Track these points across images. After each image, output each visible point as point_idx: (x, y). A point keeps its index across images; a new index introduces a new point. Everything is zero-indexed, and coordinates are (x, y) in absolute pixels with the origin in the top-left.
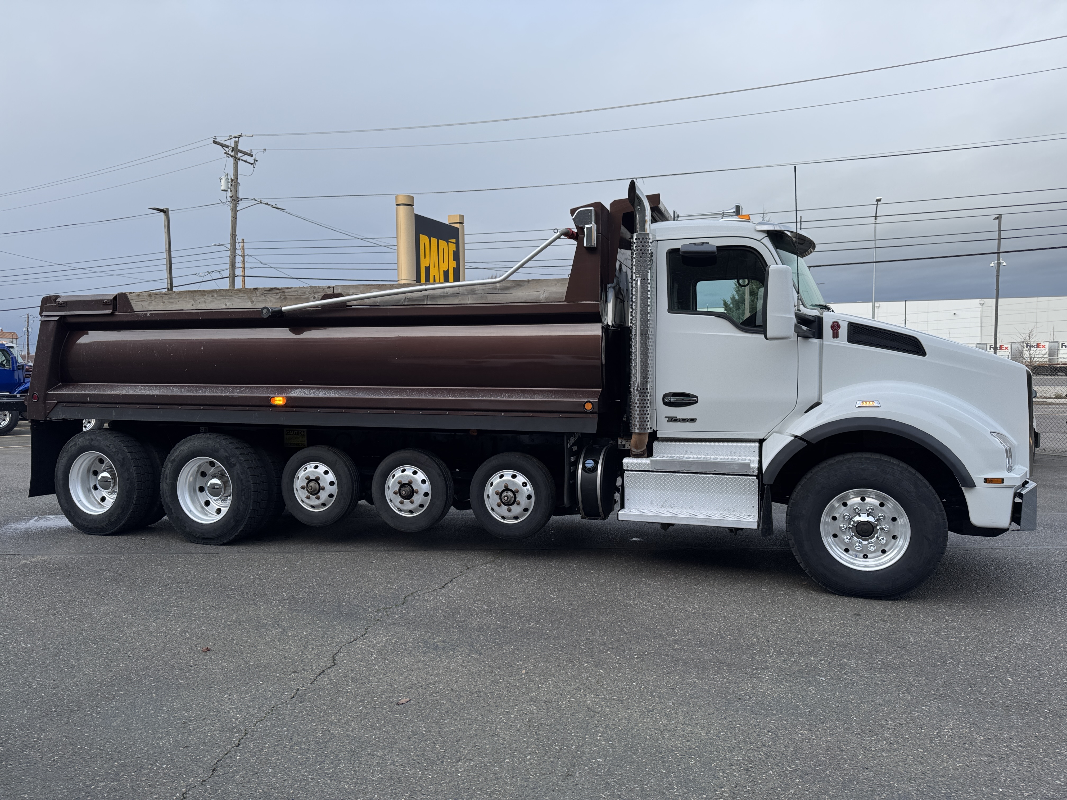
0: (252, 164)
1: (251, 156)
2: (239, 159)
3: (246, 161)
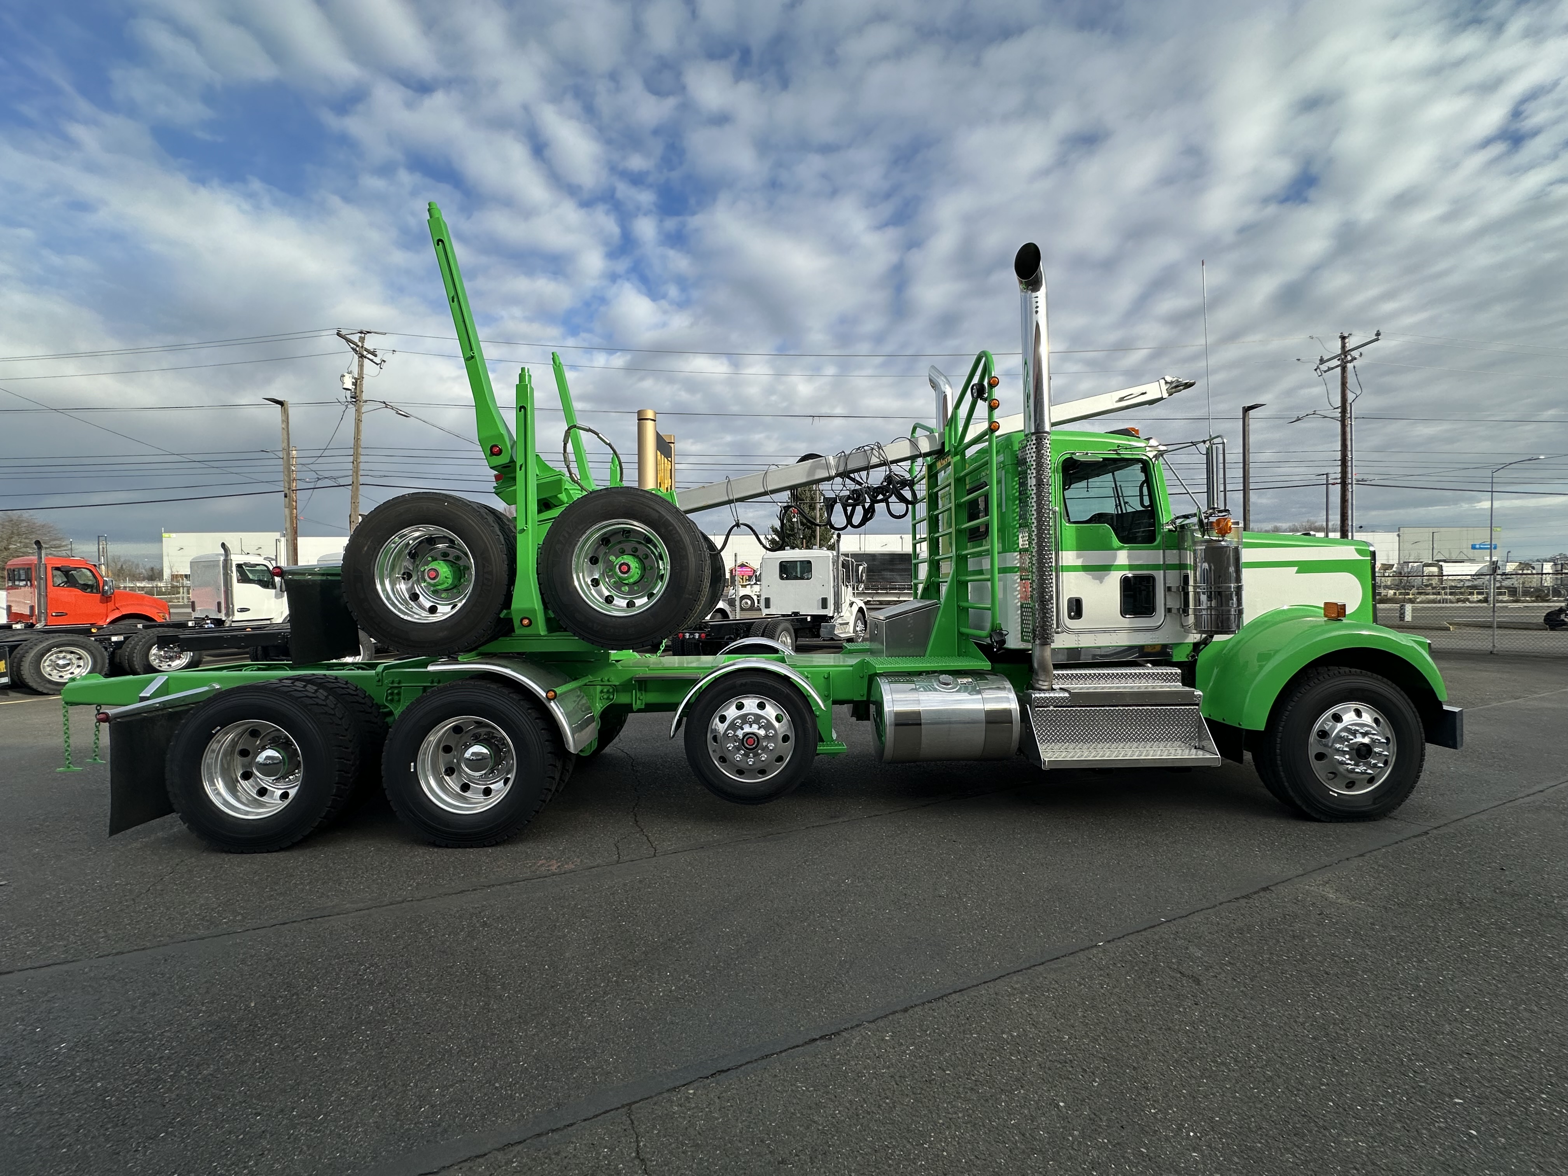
0: (377, 364)
1: (376, 356)
2: (366, 357)
3: (372, 360)
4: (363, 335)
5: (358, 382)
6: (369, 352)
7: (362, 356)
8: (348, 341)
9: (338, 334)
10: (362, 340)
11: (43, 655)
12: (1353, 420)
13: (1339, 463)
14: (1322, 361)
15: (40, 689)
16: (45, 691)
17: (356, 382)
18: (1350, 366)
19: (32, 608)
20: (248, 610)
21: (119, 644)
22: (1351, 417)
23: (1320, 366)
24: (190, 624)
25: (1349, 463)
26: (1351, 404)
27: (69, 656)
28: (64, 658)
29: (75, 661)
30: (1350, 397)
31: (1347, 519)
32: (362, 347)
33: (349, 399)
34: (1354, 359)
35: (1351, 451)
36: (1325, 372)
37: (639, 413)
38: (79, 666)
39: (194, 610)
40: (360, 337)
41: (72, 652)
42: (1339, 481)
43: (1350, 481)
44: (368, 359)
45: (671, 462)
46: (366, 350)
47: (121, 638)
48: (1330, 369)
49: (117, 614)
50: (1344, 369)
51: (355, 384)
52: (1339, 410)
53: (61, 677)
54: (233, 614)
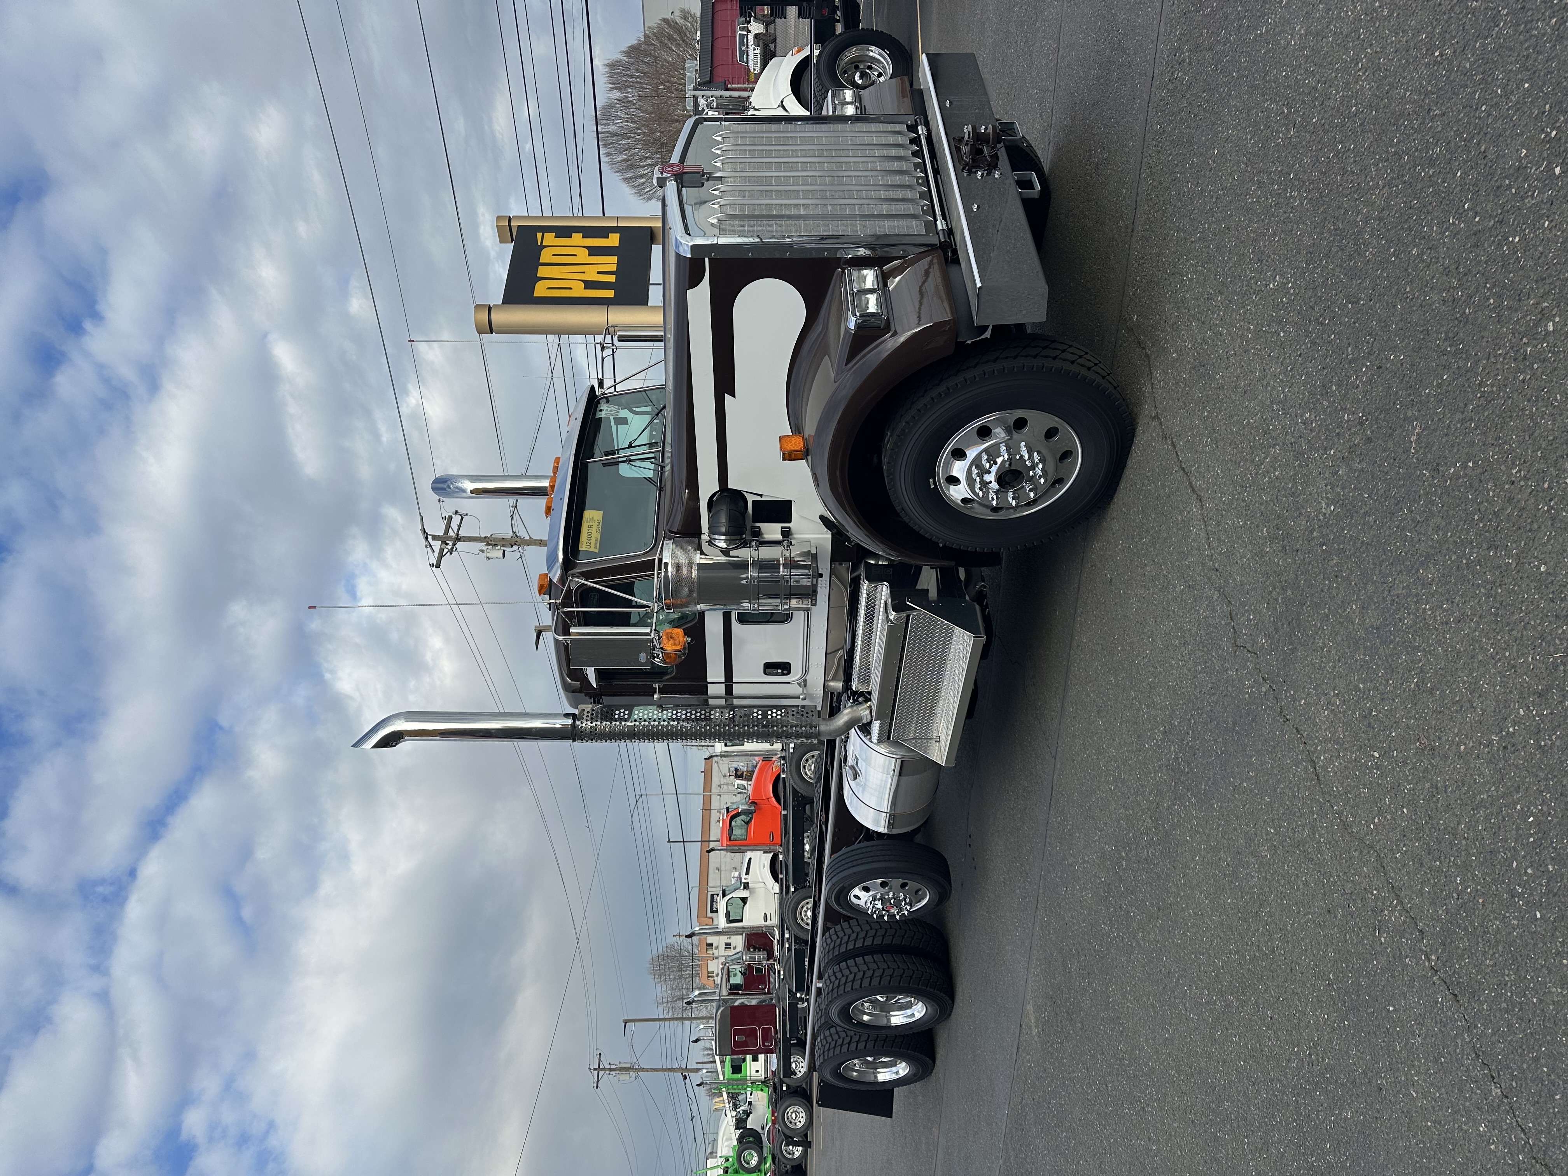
0: (462, 518)
1: (451, 518)
2: (457, 535)
3: (459, 526)
4: (430, 538)
5: (491, 542)
6: (448, 526)
7: (458, 539)
8: (441, 556)
9: (438, 566)
10: (435, 538)
32: (445, 538)
40: (433, 539)
44: (458, 530)
46: (447, 532)
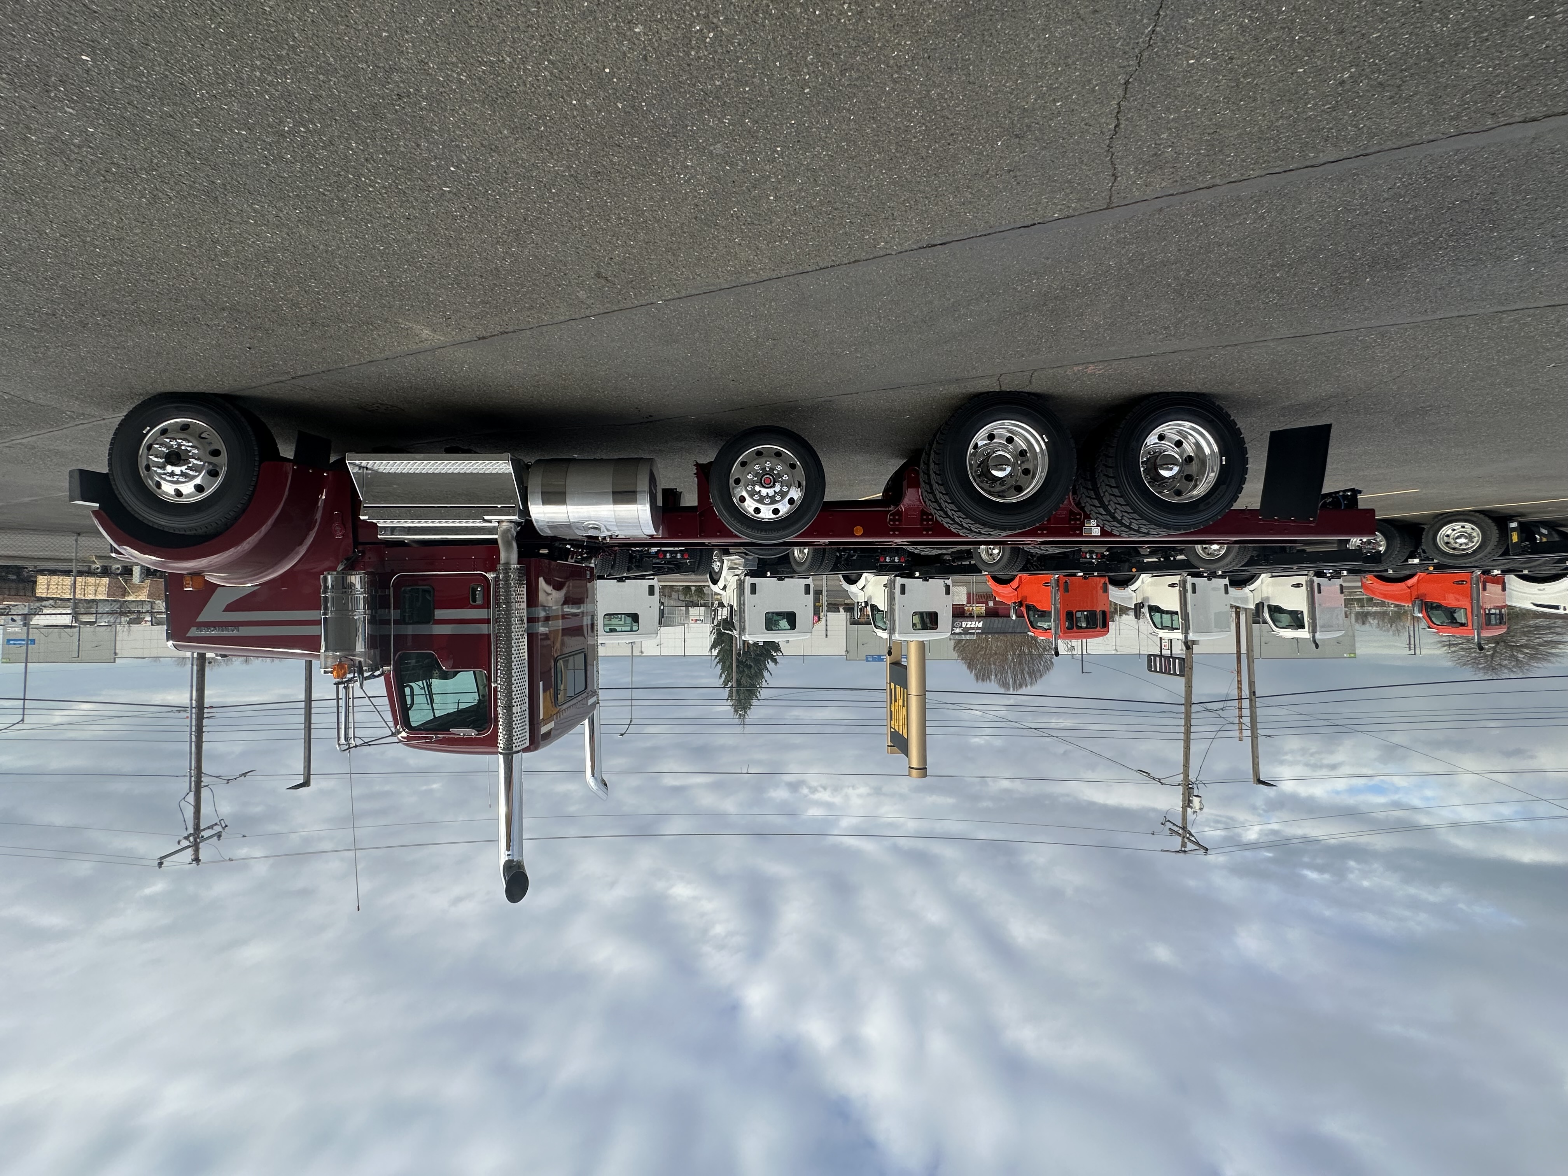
2: (1180, 827)
3: (1174, 824)
4: (1183, 849)
5: (1187, 803)
6: (1177, 833)
7: (1184, 828)
8: (1197, 844)
9: (1207, 849)
10: (1184, 845)
11: (1479, 547)
12: (188, 774)
13: (204, 729)
14: (219, 835)
15: (1482, 516)
16: (1477, 514)
17: (1188, 804)
18: (191, 831)
19: (1484, 589)
20: (1293, 586)
21: (1413, 556)
22: (191, 776)
23: (221, 830)
24: (1345, 573)
25: (194, 729)
26: (190, 791)
27: (1457, 546)
28: (1461, 544)
29: (1452, 541)
30: (191, 798)
31: (197, 671)
32: (1184, 838)
33: (1195, 786)
34: (187, 838)
35: (191, 742)
36: (216, 824)
37: (925, 776)
38: (1448, 536)
39: (1341, 585)
40: (1185, 847)
41: (1454, 549)
42: (206, 711)
43: (194, 711)
44: (1177, 826)
45: (891, 727)
46: (1179, 834)
47: (1410, 561)
48: (211, 827)
49: (1410, 582)
50: (197, 827)
51: (1190, 801)
52: (203, 784)
53: (1463, 527)
54: (1307, 582)
